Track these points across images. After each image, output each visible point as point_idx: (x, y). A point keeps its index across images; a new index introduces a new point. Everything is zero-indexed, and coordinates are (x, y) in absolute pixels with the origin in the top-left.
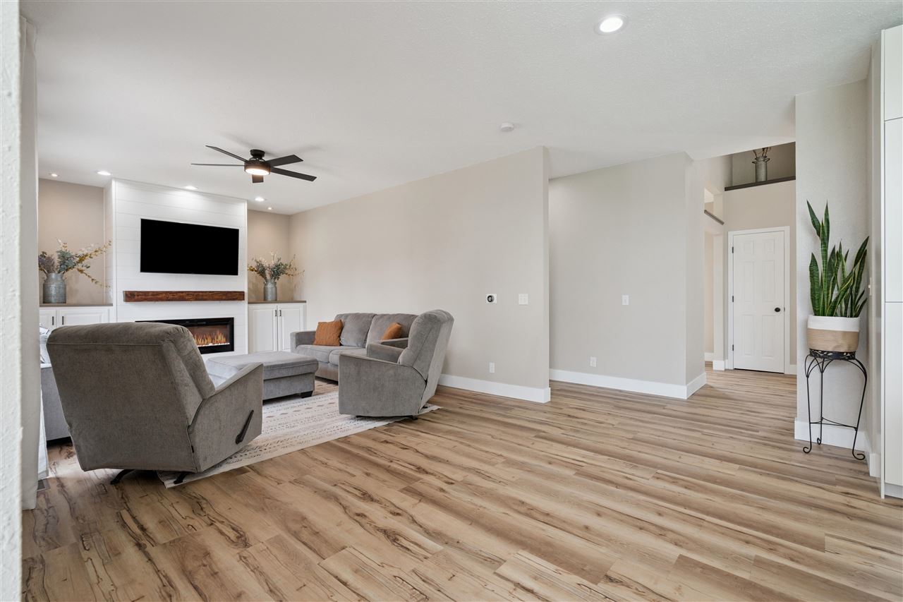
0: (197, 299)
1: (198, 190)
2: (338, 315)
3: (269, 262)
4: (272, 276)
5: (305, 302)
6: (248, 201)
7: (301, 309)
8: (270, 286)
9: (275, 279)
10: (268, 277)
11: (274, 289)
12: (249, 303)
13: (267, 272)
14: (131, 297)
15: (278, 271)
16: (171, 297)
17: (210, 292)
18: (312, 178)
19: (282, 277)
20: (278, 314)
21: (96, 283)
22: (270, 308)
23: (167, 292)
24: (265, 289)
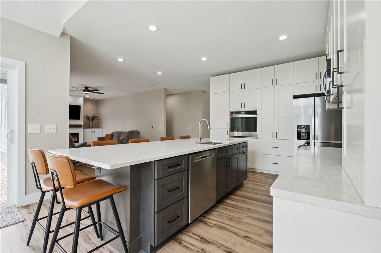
2: (112, 132)
3: (90, 115)
4: (92, 120)
5: (103, 128)
6: (84, 97)
7: (101, 130)
8: (91, 123)
10: (90, 120)
12: (84, 128)
13: (90, 118)
15: (94, 118)
18: (103, 94)
19: (95, 120)
20: (93, 132)
22: (90, 130)
24: (89, 124)
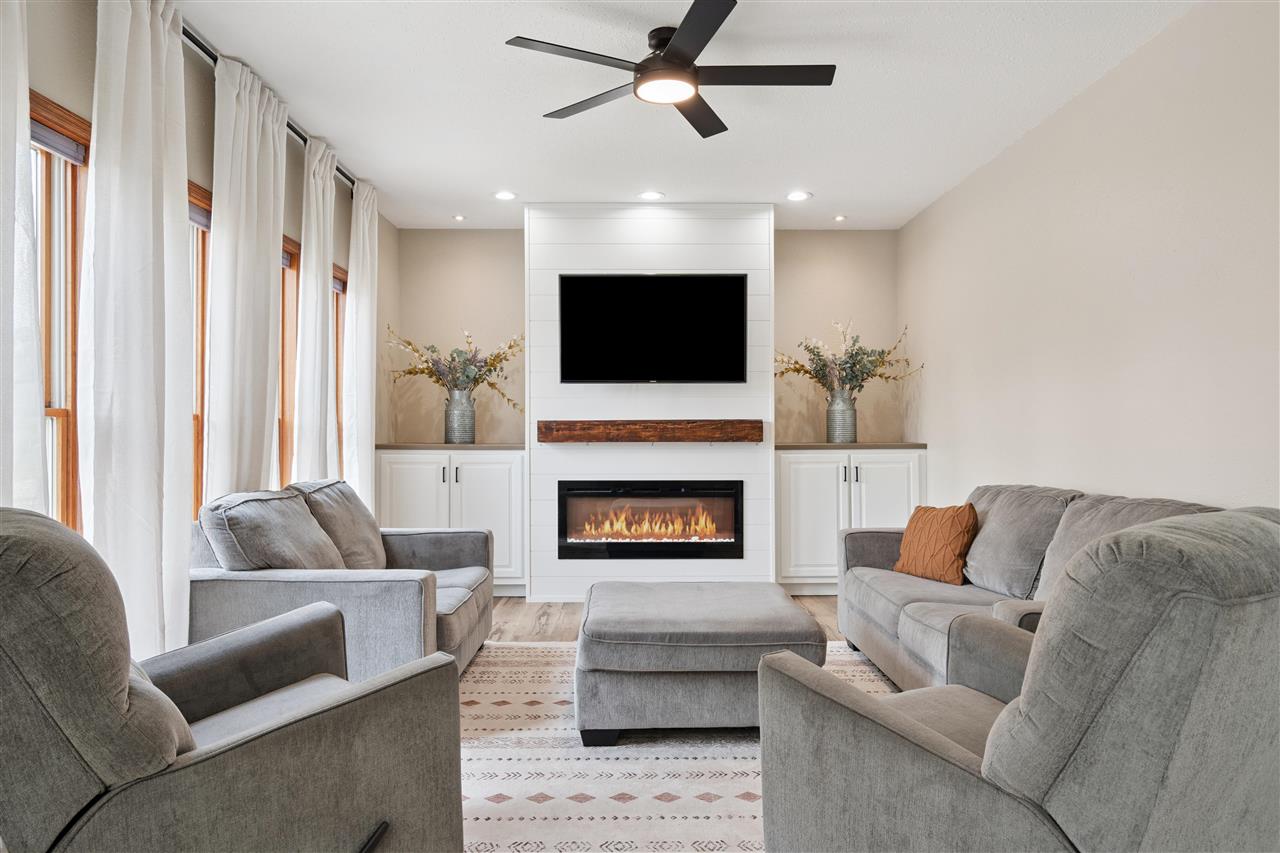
0: (662, 438)
1: (668, 200)
2: (978, 488)
3: (834, 350)
4: (844, 382)
5: (924, 446)
6: (777, 208)
7: (914, 464)
8: (839, 406)
9: (852, 389)
10: (836, 383)
11: (849, 413)
12: (777, 448)
13: (832, 372)
14: (550, 432)
15: (856, 370)
16: (614, 432)
17: (689, 422)
19: (871, 384)
20: (852, 475)
21: (514, 405)
22: (829, 462)
23: (606, 423)
24: (829, 414)
